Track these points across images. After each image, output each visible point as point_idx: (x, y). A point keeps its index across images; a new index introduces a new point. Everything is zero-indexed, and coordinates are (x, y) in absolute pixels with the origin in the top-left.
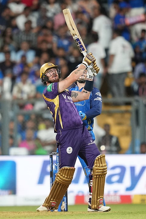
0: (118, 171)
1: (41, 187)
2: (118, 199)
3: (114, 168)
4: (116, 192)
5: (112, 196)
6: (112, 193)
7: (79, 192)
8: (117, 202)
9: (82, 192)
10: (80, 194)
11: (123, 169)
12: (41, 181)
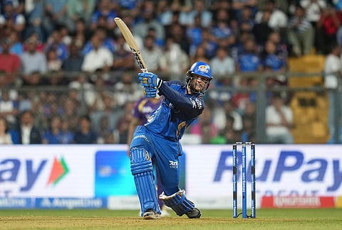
0: (317, 165)
1: (217, 185)
2: (317, 202)
3: (312, 162)
4: (314, 192)
5: (309, 197)
6: (309, 194)
7: (267, 192)
8: (315, 206)
9: (271, 192)
10: (268, 195)
11: (324, 163)
12: (218, 178)
